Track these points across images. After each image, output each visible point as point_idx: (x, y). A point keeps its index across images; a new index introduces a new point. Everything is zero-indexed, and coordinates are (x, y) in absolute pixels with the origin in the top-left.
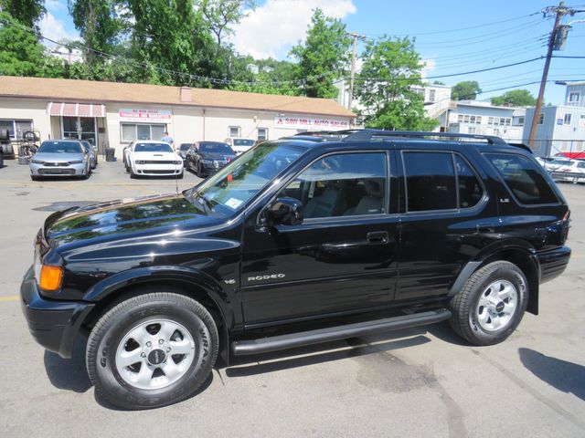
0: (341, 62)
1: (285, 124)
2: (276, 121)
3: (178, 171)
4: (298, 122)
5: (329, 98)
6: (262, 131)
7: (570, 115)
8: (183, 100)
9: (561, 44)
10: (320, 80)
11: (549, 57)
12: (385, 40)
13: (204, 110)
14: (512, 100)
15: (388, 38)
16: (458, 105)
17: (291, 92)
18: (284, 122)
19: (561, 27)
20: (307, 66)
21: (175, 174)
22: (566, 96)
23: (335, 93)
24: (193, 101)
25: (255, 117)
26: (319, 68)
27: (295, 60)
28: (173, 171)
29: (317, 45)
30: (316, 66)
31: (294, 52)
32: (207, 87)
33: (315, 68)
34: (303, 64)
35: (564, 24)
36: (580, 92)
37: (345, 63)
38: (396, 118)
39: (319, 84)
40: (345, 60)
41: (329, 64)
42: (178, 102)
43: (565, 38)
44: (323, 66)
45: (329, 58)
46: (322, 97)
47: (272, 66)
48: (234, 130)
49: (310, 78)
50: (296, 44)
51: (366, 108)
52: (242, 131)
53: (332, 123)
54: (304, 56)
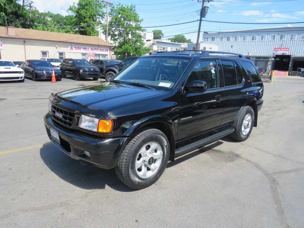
0: (98, 16)
1: (74, 50)
2: (69, 48)
3: (22, 78)
4: (82, 49)
5: (94, 36)
6: (61, 54)
7: (205, 47)
8: (9, 35)
9: (205, 15)
10: (88, 26)
11: (201, 20)
12: (120, 6)
13: (25, 41)
14: (177, 40)
15: (121, 5)
16: (157, 42)
17: (72, 32)
18: (74, 49)
19: (205, 7)
20: (80, 18)
21: (20, 79)
22: (203, 39)
23: (97, 34)
24: (16, 35)
25: (57, 46)
26: (87, 19)
27: (73, 14)
28: (18, 78)
29: (85, 7)
30: (85, 18)
31: (71, 9)
32: (18, 27)
33: (84, 19)
34: (76, 16)
35: (206, 6)
36: (208, 37)
37: (101, 17)
38: (130, 48)
39: (88, 28)
40: (100, 15)
41: (92, 17)
42: (7, 36)
43: (207, 12)
44: (89, 18)
45: (92, 14)
46: (90, 35)
47: (51, 17)
48: (44, 53)
49: (83, 24)
50: (72, 5)
51: (113, 42)
52: (49, 54)
53: (100, 49)
54: (77, 12)
